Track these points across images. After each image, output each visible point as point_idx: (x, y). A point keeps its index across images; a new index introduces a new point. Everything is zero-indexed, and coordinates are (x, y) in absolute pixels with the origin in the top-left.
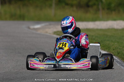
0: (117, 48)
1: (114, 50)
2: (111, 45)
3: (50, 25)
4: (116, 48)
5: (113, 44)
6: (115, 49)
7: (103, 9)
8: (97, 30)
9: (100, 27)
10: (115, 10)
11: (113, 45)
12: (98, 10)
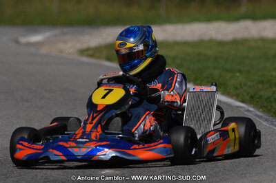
0: (243, 84)
2: (228, 78)
4: (240, 84)
11: (230, 78)
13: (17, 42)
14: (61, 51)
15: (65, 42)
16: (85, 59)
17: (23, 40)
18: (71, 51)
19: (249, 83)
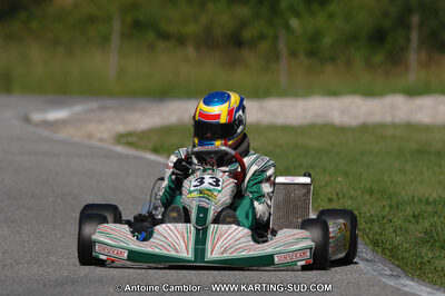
0: (340, 195)
1: (330, 200)
2: (322, 184)
3: (103, 109)
4: (337, 194)
5: (327, 179)
6: (334, 197)
7: (294, 54)
8: (272, 128)
9: (280, 120)
10: (333, 60)
11: (327, 184)
12: (274, 56)
13: (27, 120)
14: (90, 136)
15: (101, 121)
16: (120, 149)
17: (37, 117)
18: (106, 136)
19: (352, 193)
